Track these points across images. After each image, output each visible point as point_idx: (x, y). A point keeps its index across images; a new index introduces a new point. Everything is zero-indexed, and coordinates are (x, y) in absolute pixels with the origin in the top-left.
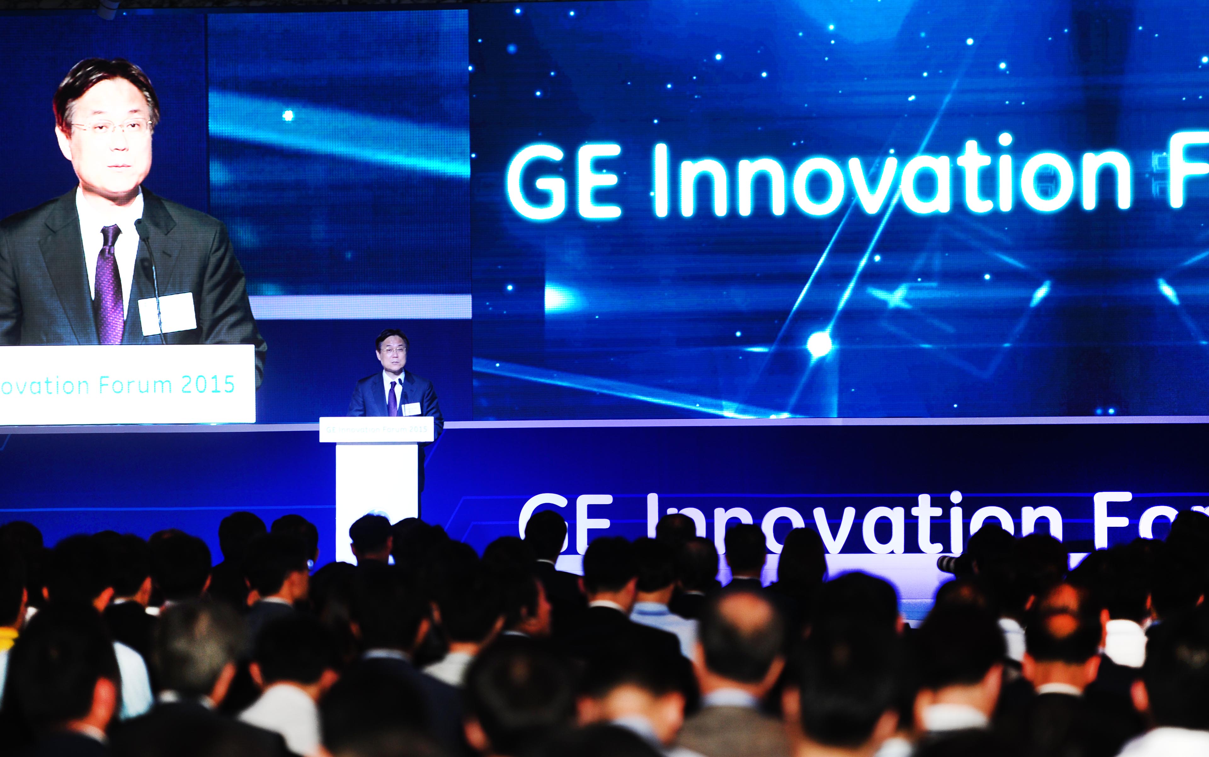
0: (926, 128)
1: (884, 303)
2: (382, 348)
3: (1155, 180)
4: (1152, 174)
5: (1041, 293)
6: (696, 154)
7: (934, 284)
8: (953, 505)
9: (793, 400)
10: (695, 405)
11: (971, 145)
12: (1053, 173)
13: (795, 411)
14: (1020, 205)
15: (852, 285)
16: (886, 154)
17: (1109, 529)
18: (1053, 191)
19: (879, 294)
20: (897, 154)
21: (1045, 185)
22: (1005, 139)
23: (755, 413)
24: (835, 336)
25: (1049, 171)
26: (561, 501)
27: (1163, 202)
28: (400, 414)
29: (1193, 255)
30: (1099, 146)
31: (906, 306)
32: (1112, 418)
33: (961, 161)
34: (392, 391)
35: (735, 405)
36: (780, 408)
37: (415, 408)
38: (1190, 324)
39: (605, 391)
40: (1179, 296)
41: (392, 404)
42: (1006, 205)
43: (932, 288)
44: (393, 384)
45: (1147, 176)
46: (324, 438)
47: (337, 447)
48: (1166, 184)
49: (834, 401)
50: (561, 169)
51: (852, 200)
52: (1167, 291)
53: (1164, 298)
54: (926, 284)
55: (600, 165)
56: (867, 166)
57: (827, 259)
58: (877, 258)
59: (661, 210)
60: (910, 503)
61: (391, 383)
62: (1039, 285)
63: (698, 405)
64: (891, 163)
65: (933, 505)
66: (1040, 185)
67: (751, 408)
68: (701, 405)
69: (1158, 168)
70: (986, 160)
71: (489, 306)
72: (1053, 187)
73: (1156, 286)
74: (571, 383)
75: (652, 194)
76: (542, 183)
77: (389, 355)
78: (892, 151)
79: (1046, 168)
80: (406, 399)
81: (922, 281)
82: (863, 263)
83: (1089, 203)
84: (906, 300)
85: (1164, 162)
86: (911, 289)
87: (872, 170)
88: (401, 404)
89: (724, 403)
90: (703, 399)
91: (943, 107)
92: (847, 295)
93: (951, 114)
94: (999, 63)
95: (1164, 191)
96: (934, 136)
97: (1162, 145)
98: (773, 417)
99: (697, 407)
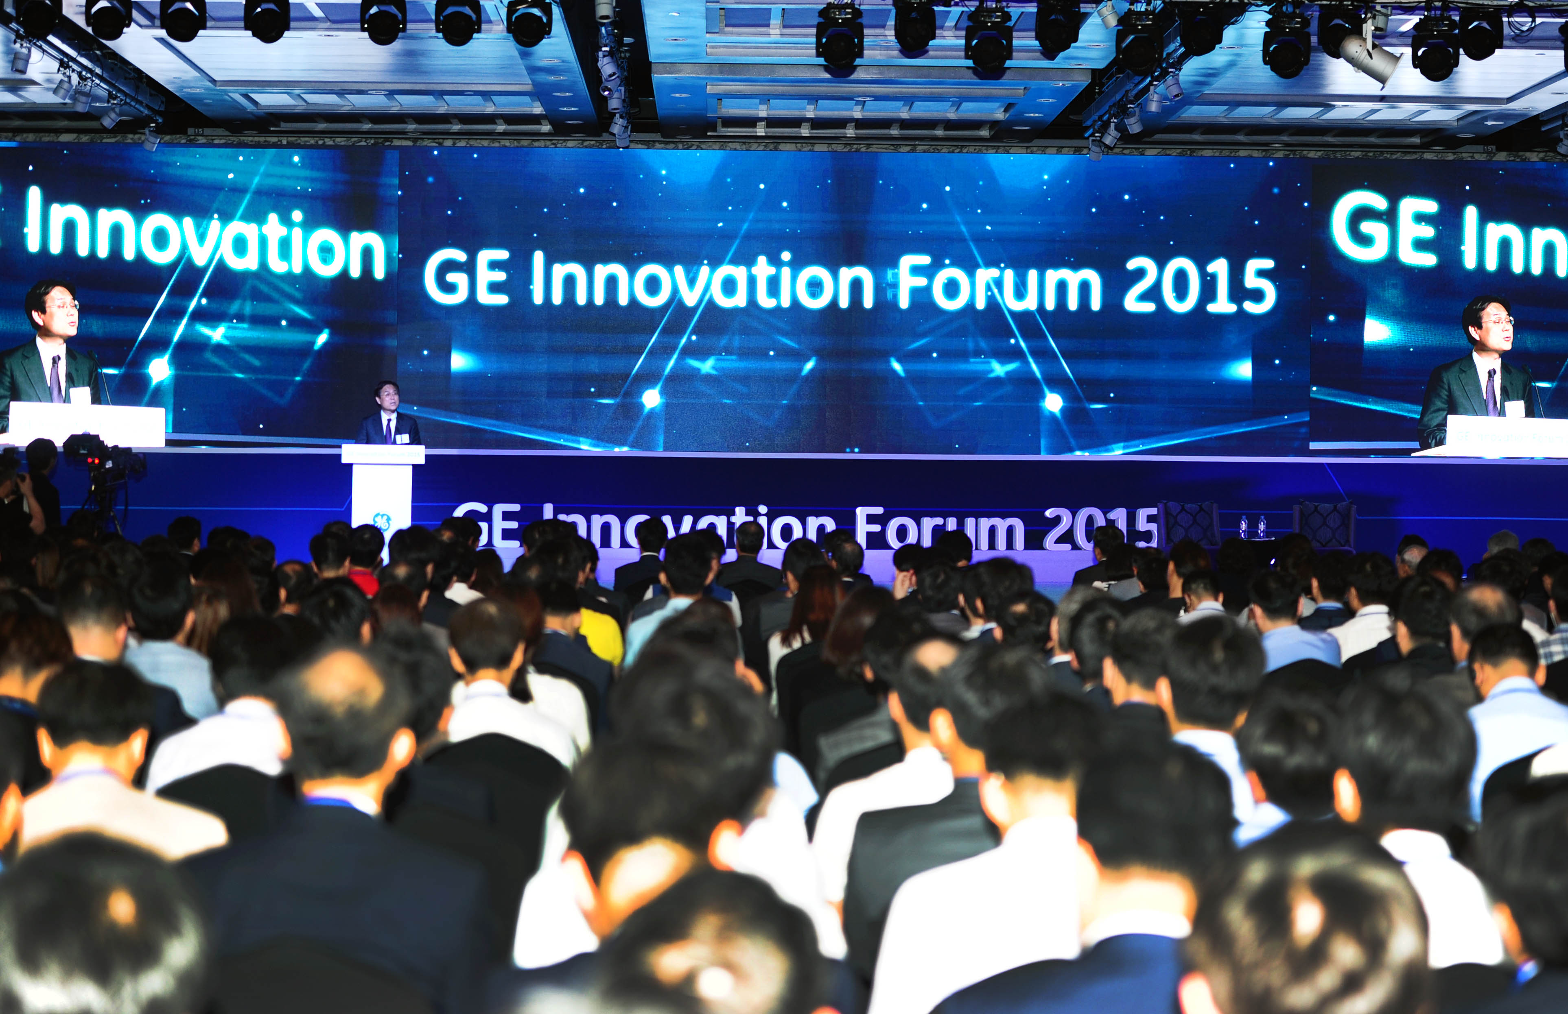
0: (731, 246)
1: (698, 370)
2: (382, 394)
3: (890, 288)
4: (888, 284)
5: (810, 365)
6: (564, 260)
7: (734, 357)
8: (760, 515)
9: (631, 438)
10: (560, 440)
11: (762, 260)
12: (819, 281)
13: (632, 446)
14: (796, 304)
15: (675, 356)
16: (702, 264)
17: (868, 533)
18: (819, 293)
19: (694, 363)
20: (709, 264)
21: (813, 289)
22: (786, 256)
23: (604, 447)
24: (662, 393)
25: (816, 280)
26: (482, 508)
27: (895, 304)
28: (394, 443)
29: (914, 342)
30: (850, 263)
31: (714, 372)
32: (856, 455)
33: (755, 270)
34: (388, 425)
35: (589, 441)
36: (622, 444)
37: (406, 438)
38: (912, 389)
39: (494, 429)
40: (905, 371)
41: (388, 436)
42: (786, 303)
43: (732, 360)
44: (389, 420)
45: (884, 285)
46: (344, 460)
47: (354, 466)
48: (897, 292)
49: (661, 439)
50: (465, 268)
51: (676, 296)
52: (897, 366)
53: (894, 372)
54: (729, 357)
55: (494, 265)
56: (687, 272)
57: (657, 337)
58: (694, 338)
59: (538, 298)
60: (731, 513)
61: (388, 420)
62: (808, 360)
63: (562, 440)
64: (705, 270)
65: (747, 515)
66: (810, 289)
67: (601, 443)
68: (564, 441)
69: (892, 280)
70: (772, 270)
71: (410, 365)
72: (819, 290)
73: (889, 362)
74: (469, 422)
75: (531, 287)
76: (451, 277)
77: (387, 399)
78: (706, 262)
79: (814, 277)
80: (398, 431)
81: (726, 356)
82: (683, 341)
83: (844, 303)
84: (714, 368)
85: (896, 276)
86: (718, 360)
87: (691, 275)
88: (395, 434)
89: (581, 439)
90: (566, 436)
91: (743, 232)
92: (672, 363)
93: (748, 237)
94: (782, 202)
95: (895, 296)
96: (735, 252)
97: (895, 264)
98: (617, 450)
99: (562, 442)
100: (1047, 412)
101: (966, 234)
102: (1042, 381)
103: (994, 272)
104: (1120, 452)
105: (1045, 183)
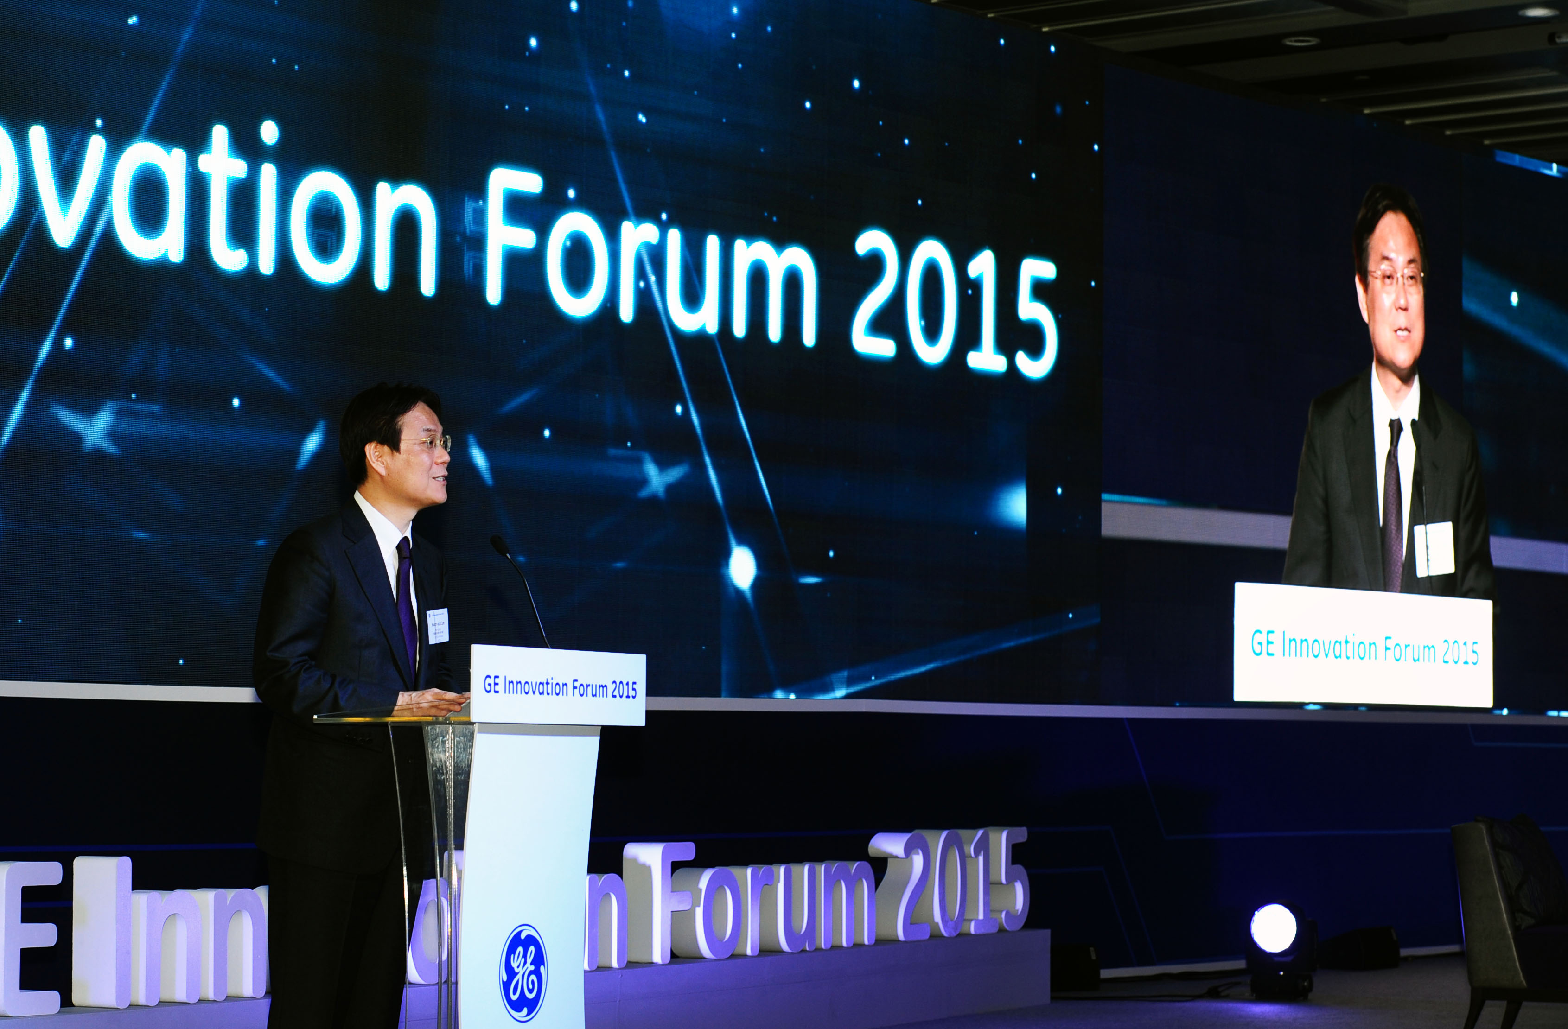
0: (154, 86)
1: (78, 438)
3: (468, 248)
4: (464, 237)
5: (312, 443)
7: (155, 408)
11: (220, 134)
12: (333, 211)
14: (287, 266)
15: (26, 393)
16: (92, 129)
18: (334, 244)
19: (71, 420)
20: (106, 132)
21: (323, 232)
22: (270, 131)
25: (329, 204)
27: (477, 291)
29: (510, 395)
30: (396, 172)
31: (111, 448)
33: (204, 162)
38: (504, 521)
40: (493, 470)
42: (267, 262)
43: (150, 416)
45: (458, 239)
48: (482, 259)
51: (32, 214)
52: (479, 457)
53: (474, 472)
54: (145, 405)
56: (58, 148)
58: (69, 343)
62: (310, 426)
64: (96, 148)
66: (317, 231)
69: (473, 228)
70: (239, 168)
72: (333, 237)
73: (464, 447)
78: (99, 123)
79: (325, 199)
81: (138, 399)
82: (46, 349)
83: (382, 275)
84: (112, 435)
85: (480, 216)
86: (120, 413)
87: (67, 156)
91: (181, 49)
92: (18, 416)
93: (191, 65)
96: (164, 107)
97: (478, 186)
100: (732, 590)
101: (605, 127)
102: (725, 515)
103: (649, 232)
104: (840, 693)
105: (732, 23)
